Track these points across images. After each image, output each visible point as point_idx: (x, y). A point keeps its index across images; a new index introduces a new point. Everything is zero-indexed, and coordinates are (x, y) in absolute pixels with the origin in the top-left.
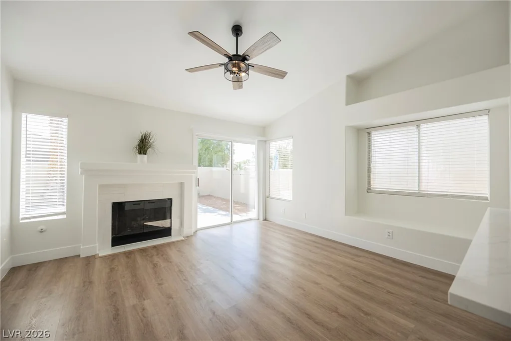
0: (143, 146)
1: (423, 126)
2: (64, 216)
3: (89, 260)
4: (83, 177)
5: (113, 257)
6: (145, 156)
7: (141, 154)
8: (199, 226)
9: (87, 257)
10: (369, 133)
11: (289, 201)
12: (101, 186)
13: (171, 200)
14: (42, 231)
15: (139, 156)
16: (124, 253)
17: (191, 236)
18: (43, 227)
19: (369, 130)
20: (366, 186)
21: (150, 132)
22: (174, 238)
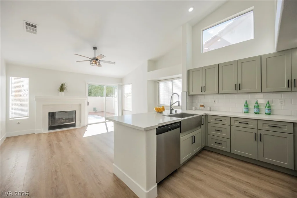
0: (62, 88)
1: (174, 81)
2: (28, 118)
3: (39, 135)
4: (36, 101)
5: (49, 133)
6: (63, 93)
7: (61, 92)
8: (89, 123)
9: (38, 134)
10: (158, 82)
11: (131, 111)
12: (43, 105)
13: (75, 111)
14: (19, 123)
15: (60, 93)
16: (54, 132)
17: (85, 126)
18: (19, 122)
19: (158, 81)
20: (158, 104)
21: (65, 83)
22: (77, 127)
